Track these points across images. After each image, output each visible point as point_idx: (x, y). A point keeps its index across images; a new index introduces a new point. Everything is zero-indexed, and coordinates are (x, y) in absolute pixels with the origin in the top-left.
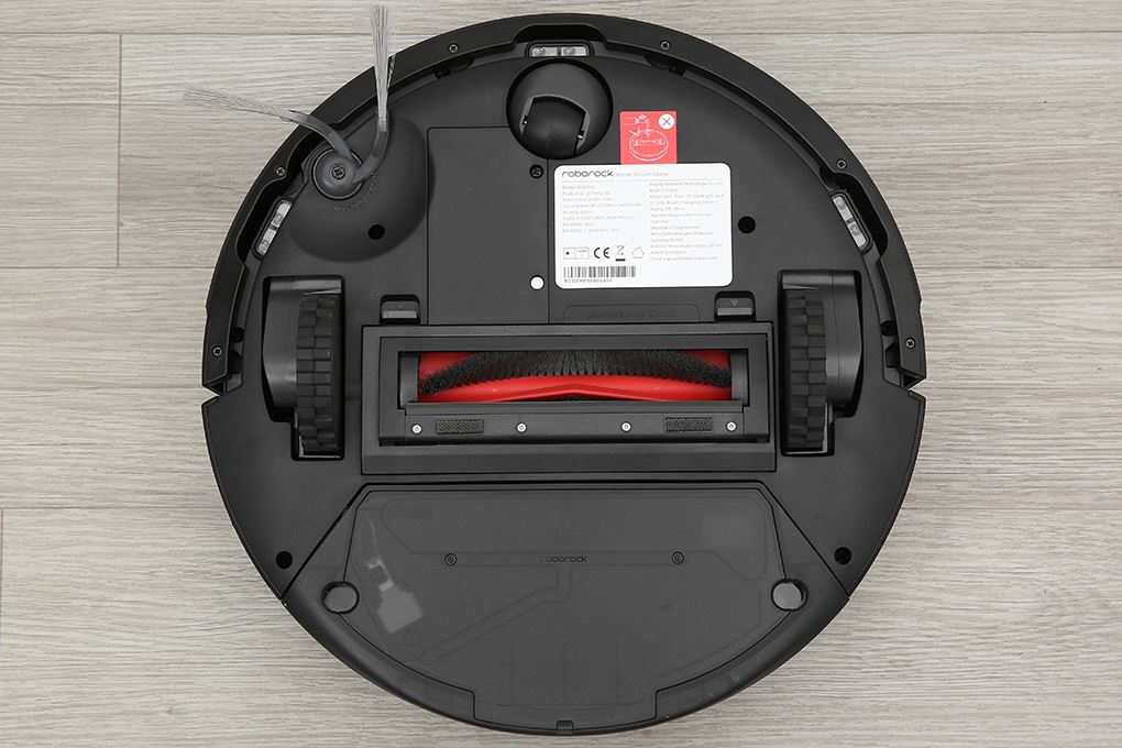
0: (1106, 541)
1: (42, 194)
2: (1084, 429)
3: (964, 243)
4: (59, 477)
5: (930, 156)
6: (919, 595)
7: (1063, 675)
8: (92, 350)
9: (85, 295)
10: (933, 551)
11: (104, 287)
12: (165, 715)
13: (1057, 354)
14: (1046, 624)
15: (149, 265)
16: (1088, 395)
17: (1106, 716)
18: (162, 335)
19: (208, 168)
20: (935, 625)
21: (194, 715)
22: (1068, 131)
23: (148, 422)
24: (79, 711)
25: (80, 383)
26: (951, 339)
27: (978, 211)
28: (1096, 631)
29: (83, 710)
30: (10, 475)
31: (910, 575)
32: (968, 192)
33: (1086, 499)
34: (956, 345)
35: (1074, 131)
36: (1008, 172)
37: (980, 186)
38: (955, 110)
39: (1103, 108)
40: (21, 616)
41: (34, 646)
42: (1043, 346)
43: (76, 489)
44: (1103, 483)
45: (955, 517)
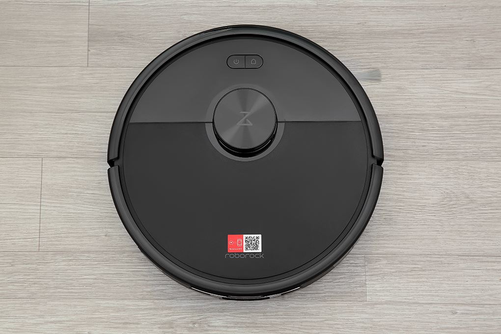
0: (468, 173)
1: (59, 39)
2: (459, 130)
3: (414, 59)
4: (64, 146)
5: (401, 26)
6: (396, 193)
7: (452, 224)
8: (77, 98)
9: (75, 77)
10: (401, 176)
11: (83, 74)
12: (104, 237)
13: (449, 102)
14: (444, 204)
15: (100, 66)
16: (461, 117)
17: (468, 240)
18: (105, 93)
19: (123, 30)
20: (402, 204)
21: (115, 237)
22: (454, 17)
23: (98, 126)
24: (71, 235)
25: (73, 110)
26: (408, 96)
27: (419, 47)
28: (463, 207)
29: (73, 235)
30: (45, 145)
31: (392, 186)
32: (416, 40)
33: (460, 157)
34: (410, 98)
35: (456, 17)
36: (431, 33)
37: (420, 38)
38: (410, 9)
39: (467, 8)
40: (49, 199)
41: (54, 210)
42: (444, 99)
43: (71, 151)
44: (467, 151)
45: (410, 164)
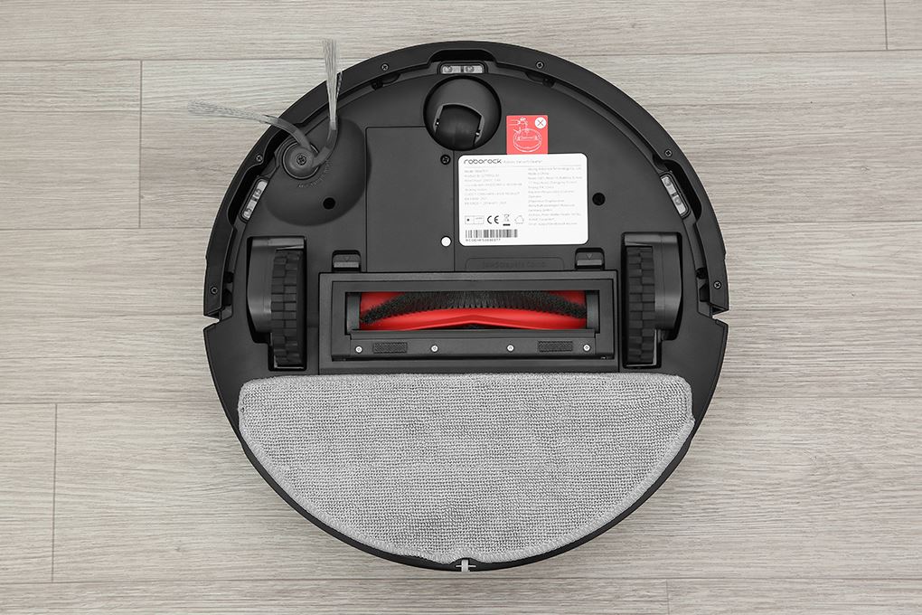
0: (860, 420)
1: (85, 176)
2: (842, 339)
3: (754, 205)
4: (97, 380)
5: (728, 142)
6: (724, 460)
7: (830, 518)
8: (122, 288)
9: (116, 248)
10: (732, 428)
11: (130, 242)
12: (175, 552)
13: (822, 284)
14: (816, 481)
15: (163, 226)
16: (844, 314)
17: (861, 548)
18: (173, 276)
19: (205, 156)
20: (736, 482)
21: (196, 552)
22: (827, 124)
23: (162, 340)
24: (111, 550)
25: (113, 312)
26: (745, 274)
27: (763, 182)
28: (854, 485)
29: (116, 549)
30: (62, 378)
31: (717, 446)
32: (757, 168)
33: (845, 390)
34: (748, 279)
35: (833, 123)
36: (785, 153)
37: (766, 163)
38: (745, 109)
39: (853, 106)
40: (70, 481)
41: (80, 503)
42: (812, 279)
43: (108, 389)
44: (857, 378)
45: (749, 404)
